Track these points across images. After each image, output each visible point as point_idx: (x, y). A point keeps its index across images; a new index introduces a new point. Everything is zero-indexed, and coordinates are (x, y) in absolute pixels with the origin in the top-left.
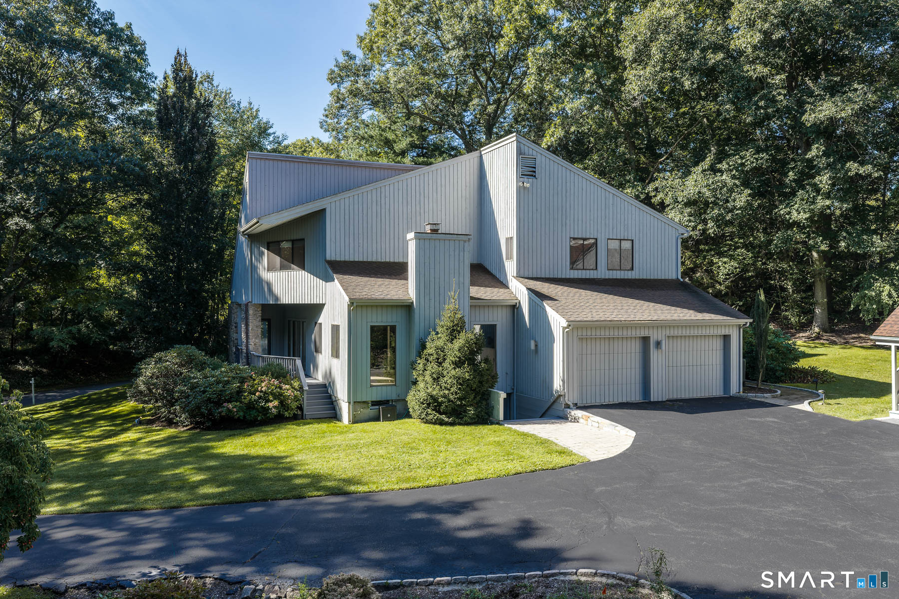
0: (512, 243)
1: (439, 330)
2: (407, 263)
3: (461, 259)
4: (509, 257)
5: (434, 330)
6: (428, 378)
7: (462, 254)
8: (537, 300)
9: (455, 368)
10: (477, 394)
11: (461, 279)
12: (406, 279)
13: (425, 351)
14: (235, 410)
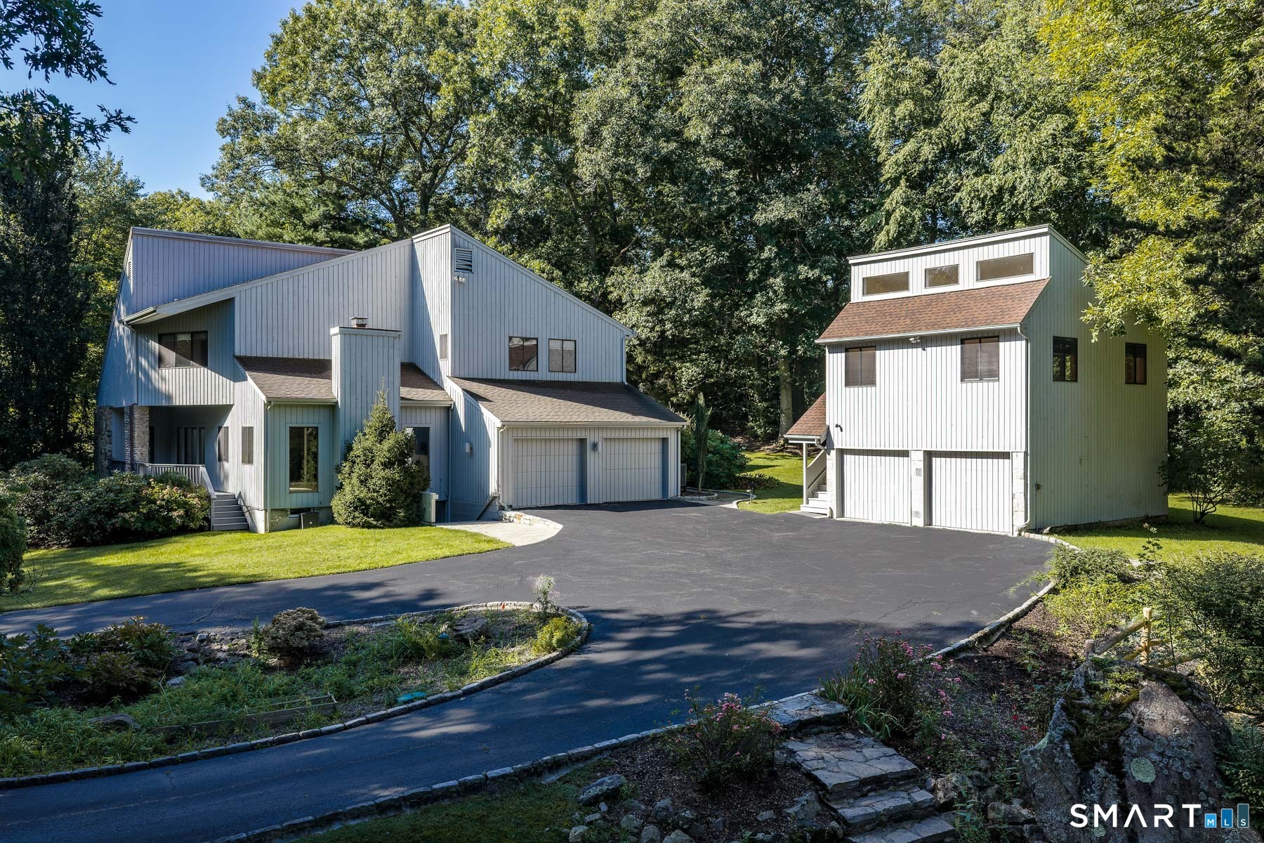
0: (446, 342)
1: (367, 430)
2: (329, 362)
3: (391, 357)
4: (444, 356)
5: (362, 431)
6: (355, 481)
7: (391, 351)
8: (472, 400)
9: (384, 469)
10: (408, 496)
11: (391, 378)
12: (330, 378)
13: (351, 453)
14: (132, 520)
